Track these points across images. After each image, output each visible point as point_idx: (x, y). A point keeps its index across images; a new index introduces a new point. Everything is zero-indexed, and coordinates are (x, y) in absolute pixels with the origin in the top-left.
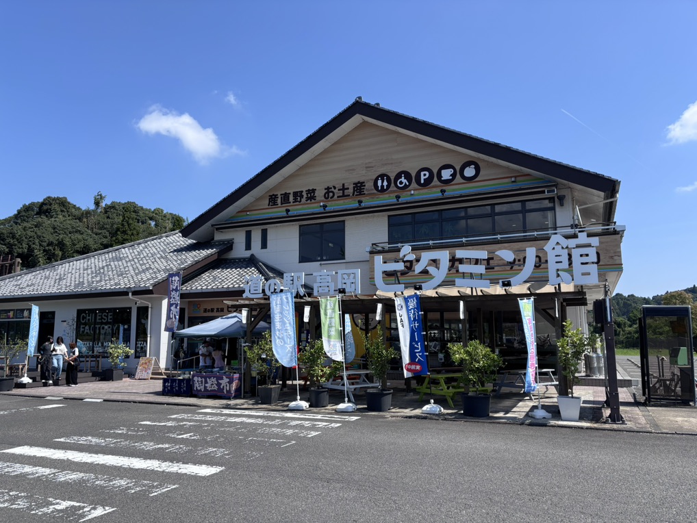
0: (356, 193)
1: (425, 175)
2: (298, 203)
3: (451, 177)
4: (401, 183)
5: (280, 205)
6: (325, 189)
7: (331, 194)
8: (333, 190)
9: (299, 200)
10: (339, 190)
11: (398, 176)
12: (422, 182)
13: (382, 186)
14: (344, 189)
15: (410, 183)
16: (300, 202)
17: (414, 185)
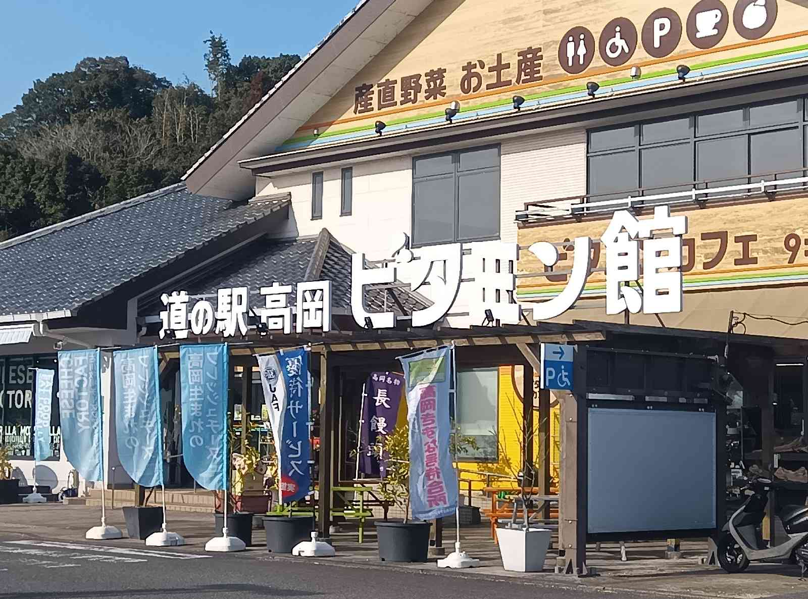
0: (523, 77)
1: (662, 27)
2: (410, 104)
3: (715, 32)
4: (614, 48)
5: (376, 111)
6: (464, 69)
7: (474, 81)
8: (478, 70)
9: (412, 97)
10: (490, 70)
11: (608, 32)
12: (657, 44)
13: (576, 57)
14: (500, 67)
15: (632, 50)
16: (414, 101)
17: (640, 54)
